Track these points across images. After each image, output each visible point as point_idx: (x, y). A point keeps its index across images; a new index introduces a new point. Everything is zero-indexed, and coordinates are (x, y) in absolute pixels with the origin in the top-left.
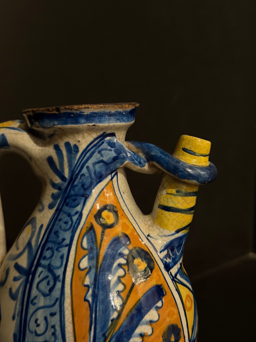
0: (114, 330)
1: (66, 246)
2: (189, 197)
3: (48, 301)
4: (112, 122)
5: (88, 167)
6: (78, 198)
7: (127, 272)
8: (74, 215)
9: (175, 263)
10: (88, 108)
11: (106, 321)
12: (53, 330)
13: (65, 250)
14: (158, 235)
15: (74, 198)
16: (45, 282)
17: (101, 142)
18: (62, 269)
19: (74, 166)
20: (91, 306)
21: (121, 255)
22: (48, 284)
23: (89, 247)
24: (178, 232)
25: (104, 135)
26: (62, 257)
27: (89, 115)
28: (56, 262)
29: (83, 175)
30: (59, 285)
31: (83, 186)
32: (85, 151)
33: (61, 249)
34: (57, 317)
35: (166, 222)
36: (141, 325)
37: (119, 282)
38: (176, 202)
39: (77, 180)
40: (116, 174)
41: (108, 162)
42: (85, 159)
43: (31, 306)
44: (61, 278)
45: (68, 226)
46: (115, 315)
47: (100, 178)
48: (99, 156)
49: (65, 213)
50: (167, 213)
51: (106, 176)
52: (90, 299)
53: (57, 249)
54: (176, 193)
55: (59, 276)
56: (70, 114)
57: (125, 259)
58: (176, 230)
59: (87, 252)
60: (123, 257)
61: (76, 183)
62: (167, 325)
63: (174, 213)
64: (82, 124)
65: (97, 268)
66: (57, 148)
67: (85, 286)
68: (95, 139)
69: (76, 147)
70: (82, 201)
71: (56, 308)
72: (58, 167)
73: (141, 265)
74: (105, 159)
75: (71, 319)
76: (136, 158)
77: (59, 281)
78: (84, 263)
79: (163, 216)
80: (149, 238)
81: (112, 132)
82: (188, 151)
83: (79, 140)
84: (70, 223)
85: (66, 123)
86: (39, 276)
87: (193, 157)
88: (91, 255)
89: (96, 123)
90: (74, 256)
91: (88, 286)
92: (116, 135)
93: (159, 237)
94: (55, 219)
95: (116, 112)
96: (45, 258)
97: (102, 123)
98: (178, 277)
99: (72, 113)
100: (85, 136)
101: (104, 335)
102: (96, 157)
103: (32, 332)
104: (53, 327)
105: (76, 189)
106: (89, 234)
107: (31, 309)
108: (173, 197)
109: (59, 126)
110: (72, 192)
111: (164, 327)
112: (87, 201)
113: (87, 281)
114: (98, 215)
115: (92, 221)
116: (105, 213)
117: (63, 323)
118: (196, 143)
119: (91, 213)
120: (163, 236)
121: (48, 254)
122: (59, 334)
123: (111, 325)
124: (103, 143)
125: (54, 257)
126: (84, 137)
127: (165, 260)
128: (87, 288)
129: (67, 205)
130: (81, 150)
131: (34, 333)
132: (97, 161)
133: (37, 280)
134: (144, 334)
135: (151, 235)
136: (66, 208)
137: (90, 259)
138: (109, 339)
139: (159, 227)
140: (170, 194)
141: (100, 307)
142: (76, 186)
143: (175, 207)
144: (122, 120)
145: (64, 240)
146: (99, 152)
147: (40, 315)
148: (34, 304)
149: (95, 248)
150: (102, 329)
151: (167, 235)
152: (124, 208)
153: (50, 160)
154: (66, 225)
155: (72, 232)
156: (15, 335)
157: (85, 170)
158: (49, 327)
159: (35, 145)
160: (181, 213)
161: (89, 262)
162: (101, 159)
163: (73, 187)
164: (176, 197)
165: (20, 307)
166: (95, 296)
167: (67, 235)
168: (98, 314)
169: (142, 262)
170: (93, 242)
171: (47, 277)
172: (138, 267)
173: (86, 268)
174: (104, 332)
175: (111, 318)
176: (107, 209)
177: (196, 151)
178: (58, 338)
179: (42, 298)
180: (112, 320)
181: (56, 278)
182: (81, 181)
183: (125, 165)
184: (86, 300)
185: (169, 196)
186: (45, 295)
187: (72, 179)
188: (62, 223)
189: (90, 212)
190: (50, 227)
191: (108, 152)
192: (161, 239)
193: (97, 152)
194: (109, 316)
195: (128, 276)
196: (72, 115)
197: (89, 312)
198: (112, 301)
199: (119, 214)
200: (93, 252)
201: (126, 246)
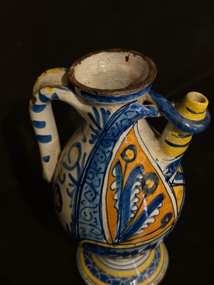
0: (132, 223)
1: (102, 173)
2: (187, 138)
3: (92, 205)
5: (116, 123)
6: (109, 142)
7: (141, 190)
8: (107, 153)
9: (173, 174)
10: (118, 94)
11: (128, 219)
12: (95, 220)
13: (101, 176)
15: (107, 141)
16: (89, 194)
17: (126, 108)
18: (100, 188)
19: (107, 122)
20: (118, 211)
21: (138, 180)
22: (92, 195)
23: (117, 176)
24: (177, 157)
25: (129, 104)
26: (100, 180)
27: (118, 97)
28: (96, 183)
29: (113, 128)
30: (98, 197)
31: (113, 134)
32: (115, 114)
33: (99, 175)
34: (98, 214)
35: (169, 152)
36: (148, 219)
37: (135, 197)
38: (178, 141)
39: (109, 130)
40: (137, 122)
41: (131, 118)
42: (114, 119)
43: (81, 204)
44: (99, 193)
46: (133, 215)
47: (126, 128)
48: (125, 116)
49: (101, 150)
50: (170, 147)
51: (130, 126)
52: (118, 207)
53: (96, 174)
54: (178, 136)
55: (98, 192)
57: (140, 182)
58: (175, 157)
59: (115, 178)
60: (139, 181)
61: (108, 132)
62: (164, 215)
63: (175, 148)
64: (113, 102)
65: (122, 189)
66: (95, 109)
67: (114, 200)
68: (122, 107)
69: (109, 112)
70: (113, 144)
71: (97, 209)
72: (96, 120)
73: (150, 184)
74: (129, 117)
75: (106, 216)
77: (98, 195)
78: (114, 186)
79: (168, 148)
80: (157, 162)
82: (190, 111)
83: (111, 108)
84: (104, 158)
85: (102, 102)
86: (85, 189)
87: (194, 115)
88: (118, 181)
89: (124, 101)
90: (107, 181)
91: (116, 200)
93: (163, 161)
94: (94, 152)
95: (138, 92)
96: (88, 178)
97: (128, 101)
98: (174, 181)
100: (116, 106)
102: (123, 116)
103: (82, 218)
104: (95, 218)
105: (109, 136)
106: (117, 167)
107: (82, 206)
108: (176, 138)
109: (97, 102)
110: (106, 138)
111: (162, 216)
112: (116, 144)
113: (116, 197)
114: (123, 155)
115: (119, 158)
116: (128, 152)
117: (101, 217)
118: (197, 106)
120: (166, 160)
121: (90, 175)
122: (99, 222)
123: (130, 220)
124: (128, 108)
125: (94, 179)
126: (114, 107)
127: (167, 175)
128: (115, 201)
129: (102, 145)
130: (112, 113)
131: (84, 219)
132: (124, 119)
133: (84, 191)
134: (150, 223)
135: (158, 160)
136: (101, 147)
137: (118, 183)
138: (128, 227)
139: (164, 154)
140: (174, 136)
141: (123, 212)
142: (108, 134)
145: (100, 169)
146: (125, 114)
147: (87, 211)
148: (83, 204)
149: (121, 176)
150: (124, 222)
151: (169, 159)
152: (141, 144)
153: (90, 115)
154: (102, 159)
155: (106, 164)
156: (72, 216)
157: (114, 125)
158: (93, 218)
159: (79, 102)
160: (180, 147)
161: (117, 185)
162: (126, 117)
163: (106, 134)
164: (178, 138)
165: (75, 203)
166: (120, 205)
167: (103, 166)
168: (122, 215)
169: (151, 182)
170: (119, 172)
171: (90, 191)
172: (148, 186)
173: (115, 189)
174: (125, 224)
175: (130, 217)
176: (129, 149)
177: (197, 111)
178: (98, 224)
179: (88, 202)
180: (131, 218)
181: (96, 193)
182: (112, 131)
184: (115, 207)
185: (173, 137)
186: (89, 201)
187: (106, 130)
188: (99, 157)
189: (117, 151)
190: (91, 157)
191: (131, 113)
192: (165, 162)
193: (123, 114)
194: (129, 216)
195: (141, 193)
196: (106, 97)
197: (117, 214)
198: (131, 208)
199: (138, 150)
200: (119, 178)
201: (141, 173)
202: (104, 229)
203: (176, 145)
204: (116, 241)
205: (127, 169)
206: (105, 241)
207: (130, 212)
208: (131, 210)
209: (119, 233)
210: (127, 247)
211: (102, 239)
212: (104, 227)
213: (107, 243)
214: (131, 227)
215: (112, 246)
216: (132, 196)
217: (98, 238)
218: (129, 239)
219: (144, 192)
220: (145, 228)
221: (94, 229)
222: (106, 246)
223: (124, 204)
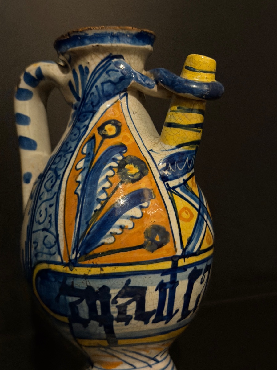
0: (96, 219)
1: (71, 152)
2: (190, 113)
3: (50, 196)
4: (115, 43)
5: (96, 87)
6: (87, 114)
7: (116, 173)
8: (82, 128)
9: (176, 178)
10: (91, 29)
11: (90, 211)
12: (50, 218)
13: (69, 156)
14: (160, 150)
15: (84, 114)
16: (50, 181)
17: (108, 64)
18: (63, 170)
19: (85, 86)
20: (80, 198)
21: (115, 160)
22: (52, 182)
23: (88, 152)
24: (179, 146)
25: (110, 57)
26: (65, 161)
27: (93, 36)
28: (61, 165)
29: (93, 93)
30: (58, 181)
31: (92, 103)
32: (95, 72)
33: (66, 155)
34: (54, 208)
35: (167, 137)
36: (122, 218)
37: (106, 180)
38: (177, 118)
39: (88, 98)
40: (126, 95)
41: (116, 81)
42: (94, 80)
43: (38, 200)
44: (61, 177)
45: (76, 138)
46: (98, 207)
47: (108, 96)
48: (106, 76)
49: (77, 127)
50: (169, 129)
51: (114, 95)
52: (79, 193)
53: (64, 156)
54: (177, 110)
55: (60, 175)
56: (77, 36)
57: (117, 163)
58: (176, 144)
59: (84, 156)
60: (115, 162)
61: (87, 101)
62: (151, 224)
63: (175, 128)
64: (87, 45)
65: (90, 168)
66: (74, 72)
67: (77, 182)
68: (103, 61)
69: (87, 68)
70: (90, 117)
71: (54, 200)
72: (75, 89)
73: (132, 170)
74: (112, 79)
75: (63, 208)
76: (143, 79)
77: (59, 179)
78: (81, 165)
79: (166, 132)
80: (150, 152)
81: (119, 53)
82: (189, 68)
83: (89, 62)
84: (78, 134)
85: (75, 46)
86: (48, 177)
87: (193, 74)
88: (88, 159)
89: (100, 43)
90: (74, 160)
91: (79, 182)
92: (125, 58)
93: (160, 152)
94: (70, 133)
95: (118, 33)
96: (55, 164)
97: (105, 43)
98: (178, 190)
99: (79, 36)
100: (93, 58)
101: (87, 223)
102: (104, 77)
103: (36, 222)
104: (50, 216)
105: (87, 106)
106: (90, 142)
107: (39, 202)
108: (175, 113)
109: (71, 49)
110: (84, 110)
112: (94, 116)
113: (79, 179)
114: (101, 128)
115: (95, 132)
116: (108, 127)
117: (57, 212)
118: (196, 59)
119: (96, 126)
120: (164, 151)
121: (57, 160)
122: (53, 222)
123: (94, 215)
124: (110, 64)
125: (61, 162)
126: (92, 59)
127: (163, 172)
128: (78, 183)
129: (79, 121)
130: (91, 71)
131: (38, 223)
132: (105, 81)
133: (46, 180)
134: (125, 226)
135: (153, 150)
136: (78, 124)
137: (86, 161)
138: (91, 227)
139: (162, 143)
140: (173, 111)
141: (86, 200)
142: (87, 104)
143: (176, 122)
144: (126, 42)
145: (70, 148)
146: (107, 73)
147: (43, 208)
148: (41, 199)
149: (92, 153)
150: (86, 218)
151: (167, 149)
152: (131, 125)
154: (75, 136)
155: (78, 141)
156: (28, 227)
157: (94, 89)
158: (48, 216)
159: (62, 73)
160: (181, 128)
161: (84, 164)
162: (109, 79)
163: (85, 105)
164: (177, 113)
165: (33, 204)
166: (83, 190)
167: (73, 144)
168: (84, 205)
169: (134, 168)
170: (92, 148)
171: (52, 177)
172: (129, 171)
173: (81, 168)
174: (87, 220)
175: (95, 209)
176: (111, 123)
177: (196, 67)
178: (53, 225)
179: (46, 193)
180: (95, 211)
181: (57, 177)
182: (90, 99)
183: (131, 85)
184: (76, 193)
185: (171, 112)
186: (48, 191)
187: (84, 98)
188: (72, 136)
189: (95, 125)
191: (114, 72)
192: (161, 153)
193: (105, 73)
194: (93, 207)
195: (116, 176)
196: (79, 38)
197: (77, 203)
198: (97, 195)
199: (123, 128)
200: (90, 156)
201: (121, 153)
202: (59, 232)
203: (176, 124)
204: (73, 256)
205: (103, 145)
206: (59, 259)
207: (96, 201)
208: (97, 198)
209: (78, 240)
210: (90, 274)
211: (55, 253)
212: (59, 229)
213: (62, 263)
214: (95, 227)
215: (67, 270)
216: (102, 178)
217: (51, 254)
218: (91, 253)
219: (120, 175)
220: (116, 234)
221: (46, 237)
222: (60, 268)
223: (89, 188)
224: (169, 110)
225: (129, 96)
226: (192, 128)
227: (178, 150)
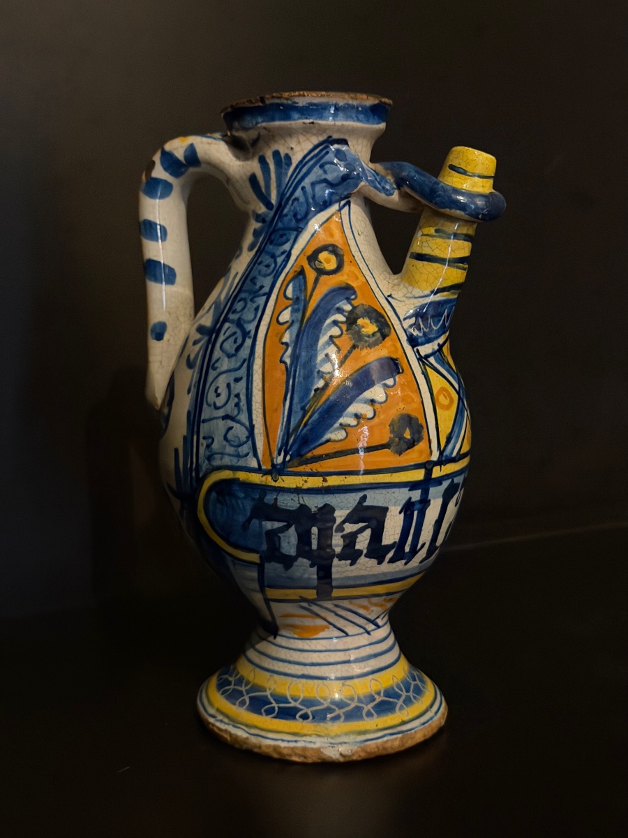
0: (318, 403)
1: (264, 295)
2: (455, 240)
3: (234, 363)
4: (340, 120)
5: (303, 188)
6: (287, 232)
7: (345, 332)
8: (279, 256)
9: (429, 341)
10: (304, 96)
11: (308, 391)
12: (236, 400)
13: (262, 300)
14: (404, 296)
15: (281, 232)
16: (232, 339)
17: (324, 152)
18: (256, 323)
19: (284, 186)
20: (289, 370)
21: (340, 311)
22: (235, 341)
23: (295, 297)
24: (435, 292)
25: (330, 141)
26: (257, 309)
27: (305, 106)
28: (248, 315)
29: (297, 199)
30: (249, 342)
31: (295, 215)
32: (302, 163)
33: (256, 299)
34: (243, 383)
35: (417, 276)
36: (357, 403)
37: (331, 342)
38: (435, 247)
39: (288, 206)
40: (348, 203)
41: (335, 182)
42: (299, 177)
43: (211, 371)
44: (252, 334)
45: (269, 271)
46: (321, 384)
47: (323, 206)
48: (321, 172)
49: (268, 253)
50: (420, 264)
51: (331, 204)
52: (288, 361)
53: (252, 300)
54: (435, 234)
55: (249, 332)
56: (278, 105)
57: (344, 316)
58: (431, 289)
59: (291, 302)
60: (342, 313)
61: (286, 211)
62: (399, 412)
63: (430, 263)
64: (295, 120)
65: (302, 322)
66: (263, 161)
67: (283, 343)
68: (315, 147)
69: (288, 158)
70: (293, 237)
71: (243, 371)
72: (263, 190)
73: (368, 327)
74: (330, 177)
75: (260, 385)
76: (378, 180)
77: (250, 337)
78: (286, 316)
79: (414, 268)
80: (389, 299)
81: (342, 136)
82: (457, 169)
83: (293, 146)
84: (273, 265)
85: (273, 120)
86: (224, 334)
87: (463, 178)
88: (296, 307)
89: (316, 119)
90: (272, 307)
91: (287, 344)
92: (349, 143)
93: (404, 299)
94: (254, 263)
95: (346, 104)
96: (234, 312)
97: (324, 120)
98: (432, 360)
99: (282, 105)
100: (301, 141)
101: (303, 408)
102: (316, 173)
103: (209, 405)
104: (237, 396)
105: (286, 219)
106: (297, 280)
107: (212, 374)
108: (431, 239)
109: (264, 124)
110: (280, 225)
111: (394, 413)
112: (299, 237)
114: (313, 258)
115: (303, 264)
116: (323, 256)
117: (250, 391)
118: (469, 156)
119: (303, 253)
120: (410, 298)
121: (239, 306)
122: (244, 405)
123: (314, 396)
124: (327, 153)
125: (246, 309)
126: (299, 143)
127: (412, 330)
128: (284, 346)
129: (271, 243)
130: (295, 163)
131: (213, 406)
132: (318, 179)
133: (221, 338)
134: (361, 414)
135: (393, 296)
136: (270, 248)
137: (293, 311)
138: (309, 414)
139: (407, 285)
140: (427, 235)
141: (300, 372)
142: (286, 215)
143: (432, 254)
144: (355, 118)
145: (262, 287)
146: (322, 166)
147: (222, 382)
148: (215, 369)
149: (303, 298)
150: (302, 400)
151: (417, 296)
152: (357, 255)
153: (253, 179)
154: (267, 268)
155: (274, 277)
156: (189, 413)
157: (298, 193)
158: (232, 396)
159: (234, 159)
161: (292, 315)
162: (324, 176)
163: (281, 216)
164: (434, 239)
165: (199, 375)
166: (295, 357)
167: (267, 282)
168: (296, 380)
169: (371, 324)
170: (301, 290)
171: (235, 333)
172: (363, 329)
173: (287, 322)
174: (303, 404)
175: (315, 387)
176: (328, 250)
177: (468, 169)
178: (243, 411)
179: (226, 360)
180: (316, 390)
181: (245, 334)
182: (292, 208)
183: (360, 189)
184: (282, 361)
185: (424, 238)
186: (229, 356)
187: (281, 206)
188: (262, 267)
189: (301, 252)
190: (247, 273)
191: (334, 166)
192: (407, 302)
193: (318, 166)
194: (312, 384)
195: (346, 337)
196: (281, 108)
197: (284, 377)
198: (317, 366)
199: (346, 259)
200: (299, 303)
201: (348, 299)
202: (254, 422)
203: (432, 256)
204: (280, 459)
205: (318, 286)
206: (254, 464)
207: (316, 374)
208: (317, 370)
209: (287, 434)
210: (306, 486)
211: (247, 455)
212: (254, 417)
213: (259, 470)
214: (316, 416)
215: (268, 480)
216: (323, 339)
217: (239, 456)
218: (309, 455)
219: (351, 336)
220: (349, 425)
221: (231, 428)
222: (256, 478)
223: (303, 354)
224: (420, 233)
225: (352, 205)
226: (456, 264)
227: (432, 298)
